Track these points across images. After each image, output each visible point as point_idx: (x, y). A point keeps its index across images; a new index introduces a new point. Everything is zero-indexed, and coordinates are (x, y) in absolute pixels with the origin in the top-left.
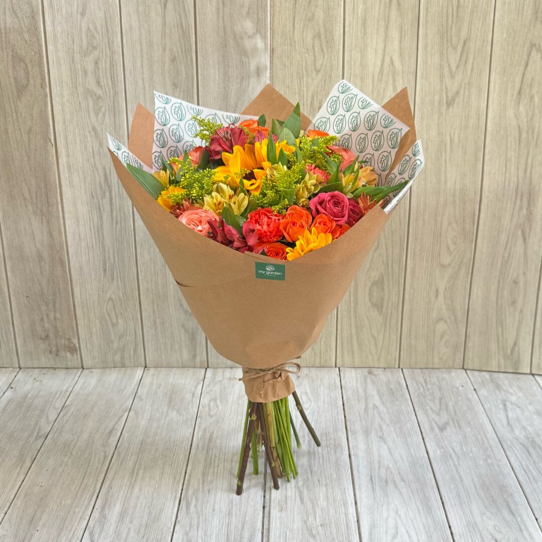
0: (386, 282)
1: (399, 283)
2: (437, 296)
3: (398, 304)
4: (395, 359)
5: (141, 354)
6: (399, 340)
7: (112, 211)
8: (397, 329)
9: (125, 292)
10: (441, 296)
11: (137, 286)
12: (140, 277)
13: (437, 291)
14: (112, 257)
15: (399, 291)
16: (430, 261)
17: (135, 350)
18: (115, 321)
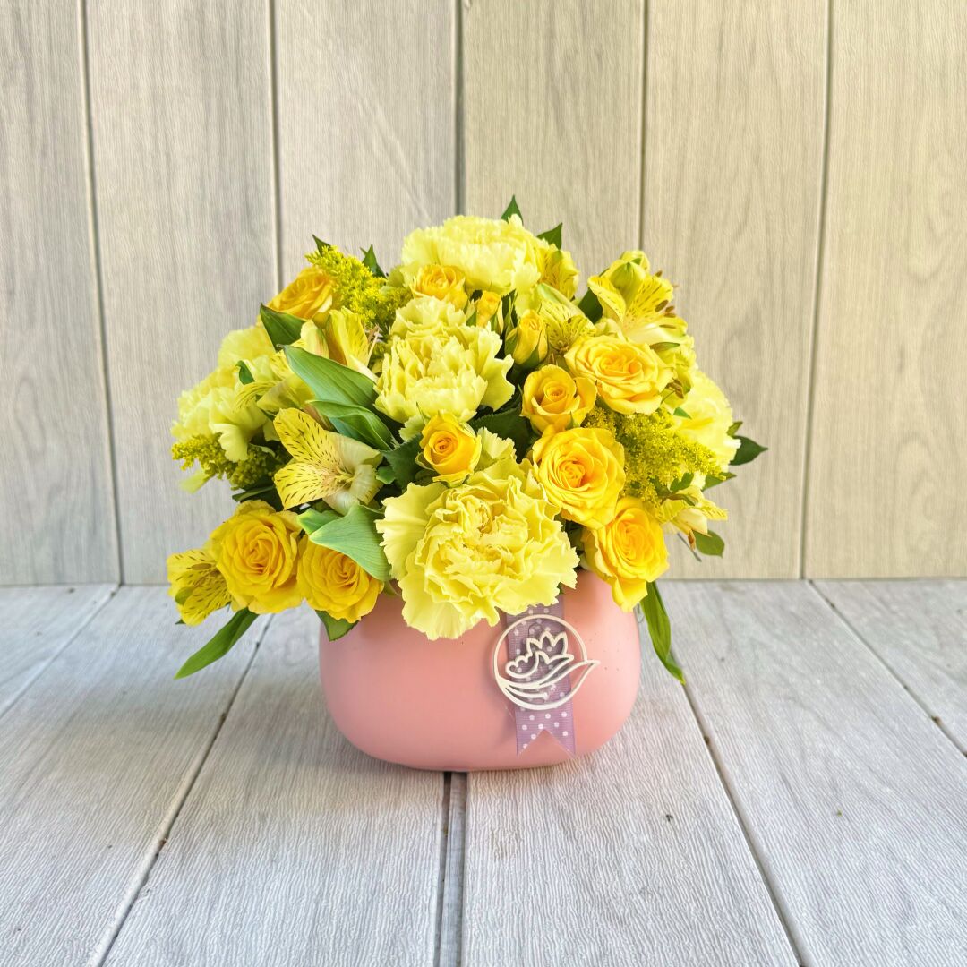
0: (765, 326)
1: (800, 330)
2: (901, 368)
3: (799, 391)
4: (793, 553)
5: (109, 544)
6: (801, 495)
7: (31, 120)
8: (796, 465)
9: (65, 357)
10: (912, 368)
11: (98, 337)
12: (107, 312)
13: (902, 353)
14: (30, 254)
15: (801, 352)
16: (882, 264)
17: (93, 531)
18: (37, 444)
